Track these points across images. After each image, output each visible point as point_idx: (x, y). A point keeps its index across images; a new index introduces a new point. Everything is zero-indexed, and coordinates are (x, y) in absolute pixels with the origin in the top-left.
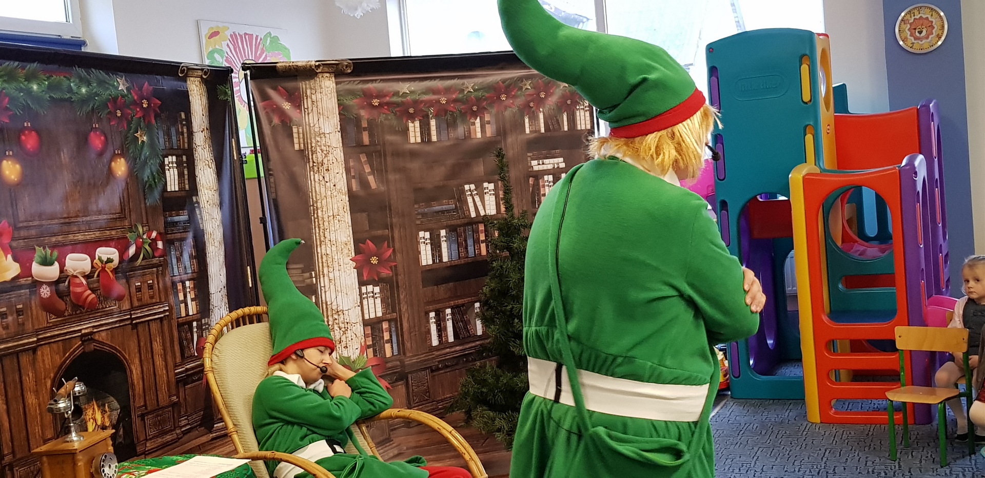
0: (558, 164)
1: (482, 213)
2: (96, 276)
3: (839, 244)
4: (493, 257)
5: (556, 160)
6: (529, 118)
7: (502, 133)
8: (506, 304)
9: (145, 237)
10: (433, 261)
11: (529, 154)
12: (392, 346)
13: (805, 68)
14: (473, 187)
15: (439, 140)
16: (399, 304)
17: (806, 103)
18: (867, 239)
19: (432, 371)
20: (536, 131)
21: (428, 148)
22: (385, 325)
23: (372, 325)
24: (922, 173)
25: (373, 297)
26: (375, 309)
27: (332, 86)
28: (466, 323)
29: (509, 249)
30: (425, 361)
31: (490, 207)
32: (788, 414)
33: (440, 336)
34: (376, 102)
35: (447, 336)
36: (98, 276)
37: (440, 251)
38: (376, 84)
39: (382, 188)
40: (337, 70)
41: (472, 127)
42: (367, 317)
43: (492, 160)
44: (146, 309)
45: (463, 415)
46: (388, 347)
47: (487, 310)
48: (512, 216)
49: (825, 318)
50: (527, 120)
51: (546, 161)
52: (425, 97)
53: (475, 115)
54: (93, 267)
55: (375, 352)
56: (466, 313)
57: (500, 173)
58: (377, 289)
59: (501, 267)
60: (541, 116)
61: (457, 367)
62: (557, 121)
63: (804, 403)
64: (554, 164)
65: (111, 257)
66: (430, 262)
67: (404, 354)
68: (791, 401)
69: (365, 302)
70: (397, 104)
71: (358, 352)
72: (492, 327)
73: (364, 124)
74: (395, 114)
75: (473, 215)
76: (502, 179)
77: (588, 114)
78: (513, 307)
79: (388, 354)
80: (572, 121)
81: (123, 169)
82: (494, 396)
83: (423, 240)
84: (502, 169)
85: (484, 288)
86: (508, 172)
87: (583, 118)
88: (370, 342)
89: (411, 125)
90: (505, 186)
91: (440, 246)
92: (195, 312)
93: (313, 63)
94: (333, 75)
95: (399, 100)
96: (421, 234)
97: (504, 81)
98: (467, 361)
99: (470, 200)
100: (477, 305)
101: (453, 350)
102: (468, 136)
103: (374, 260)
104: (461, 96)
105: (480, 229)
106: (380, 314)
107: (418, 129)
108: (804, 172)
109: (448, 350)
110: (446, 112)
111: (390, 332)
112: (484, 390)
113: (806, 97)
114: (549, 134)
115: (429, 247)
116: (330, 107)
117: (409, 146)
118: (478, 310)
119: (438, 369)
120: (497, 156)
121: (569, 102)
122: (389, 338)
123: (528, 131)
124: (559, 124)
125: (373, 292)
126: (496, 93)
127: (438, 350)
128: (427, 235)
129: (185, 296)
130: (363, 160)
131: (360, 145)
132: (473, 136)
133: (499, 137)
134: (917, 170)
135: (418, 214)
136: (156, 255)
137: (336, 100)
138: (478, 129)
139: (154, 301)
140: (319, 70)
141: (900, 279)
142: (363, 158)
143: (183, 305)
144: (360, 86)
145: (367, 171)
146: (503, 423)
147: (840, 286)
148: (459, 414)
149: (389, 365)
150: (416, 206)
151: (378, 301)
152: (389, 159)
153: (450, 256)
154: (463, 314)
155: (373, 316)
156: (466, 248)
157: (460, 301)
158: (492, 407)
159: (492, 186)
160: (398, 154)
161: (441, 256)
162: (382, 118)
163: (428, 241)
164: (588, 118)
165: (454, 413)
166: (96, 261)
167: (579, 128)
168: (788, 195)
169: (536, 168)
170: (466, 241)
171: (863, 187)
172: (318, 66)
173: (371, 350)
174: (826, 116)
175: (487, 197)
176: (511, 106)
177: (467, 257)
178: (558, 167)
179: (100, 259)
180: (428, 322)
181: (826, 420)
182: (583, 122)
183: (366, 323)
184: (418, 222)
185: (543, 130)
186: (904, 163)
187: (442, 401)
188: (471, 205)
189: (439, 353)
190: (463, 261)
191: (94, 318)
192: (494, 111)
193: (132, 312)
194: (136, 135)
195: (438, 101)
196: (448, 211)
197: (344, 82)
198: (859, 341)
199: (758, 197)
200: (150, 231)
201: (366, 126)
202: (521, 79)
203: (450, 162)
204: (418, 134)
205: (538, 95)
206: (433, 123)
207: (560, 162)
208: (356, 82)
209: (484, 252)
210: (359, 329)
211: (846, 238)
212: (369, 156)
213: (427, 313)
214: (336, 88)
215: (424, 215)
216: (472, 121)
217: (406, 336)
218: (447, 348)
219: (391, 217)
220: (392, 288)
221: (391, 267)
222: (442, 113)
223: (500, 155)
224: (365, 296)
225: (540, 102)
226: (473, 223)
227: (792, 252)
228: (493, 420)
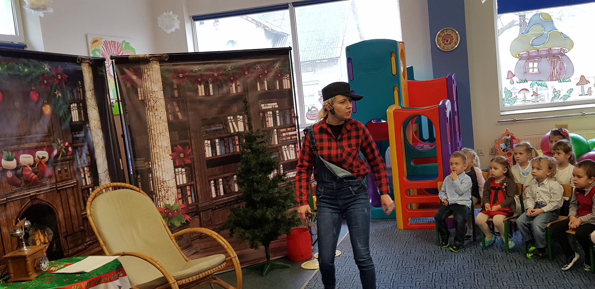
0: (274, 106)
1: (237, 131)
2: (36, 165)
3: (411, 143)
4: (243, 153)
5: (273, 104)
6: (259, 83)
7: (246, 90)
8: (250, 176)
9: (62, 145)
10: (212, 155)
11: (260, 101)
12: (192, 198)
13: (393, 59)
14: (232, 118)
15: (214, 94)
16: (195, 177)
17: (394, 75)
18: (424, 141)
19: (213, 210)
20: (263, 90)
21: (208, 98)
22: (188, 188)
23: (181, 188)
24: (449, 108)
25: (181, 174)
26: (183, 179)
27: (158, 68)
28: (230, 186)
29: (251, 148)
30: (209, 205)
31: (241, 127)
32: (388, 225)
33: (216, 193)
34: (181, 75)
35: (220, 192)
36: (38, 165)
37: (216, 150)
38: (181, 66)
39: (185, 119)
40: (160, 59)
41: (231, 88)
42: (178, 184)
43: (241, 104)
44: (64, 182)
45: (229, 232)
46: (189, 198)
47: (240, 179)
48: (252, 132)
49: (405, 179)
50: (258, 84)
51: (269, 104)
52: (206, 73)
53: (232, 82)
54: (34, 161)
55: (183, 201)
56: (230, 181)
57: (245, 111)
58: (184, 170)
59: (247, 157)
60: (266, 82)
61: (225, 208)
62: (274, 85)
63: (396, 220)
64: (272, 106)
65: (44, 156)
66: (211, 156)
67: (198, 202)
68: (389, 219)
69: (177, 176)
70: (192, 77)
71: (174, 202)
72: (243, 187)
73: (175, 87)
74: (191, 82)
75: (232, 132)
76: (247, 113)
77: (289, 81)
78: (253, 177)
79: (190, 202)
80: (281, 85)
81: (49, 110)
82: (245, 222)
83: (207, 145)
84: (246, 109)
85: (239, 168)
86: (249, 110)
87: (286, 83)
88: (180, 196)
89: (199, 87)
90: (248, 117)
91: (216, 148)
92: (90, 183)
93: (148, 56)
94: (158, 62)
95: (193, 74)
96: (206, 141)
97: (246, 65)
98: (231, 205)
99: (230, 124)
100: (235, 176)
101: (223, 199)
102: (229, 92)
103: (182, 155)
104: (225, 72)
105: (236, 138)
106: (185, 182)
107: (203, 89)
108: (394, 109)
109: (220, 199)
110: (217, 80)
111: (191, 191)
112: (239, 219)
113: (394, 72)
114: (269, 91)
115: (210, 148)
116: (157, 78)
117: (198, 98)
118: (236, 179)
119: (216, 209)
120: (244, 102)
121: (279, 75)
122: (190, 194)
123: (259, 90)
124: (275, 86)
125: (181, 171)
126: (242, 71)
127: (215, 200)
128: (209, 142)
129: (85, 175)
130: (175, 105)
131: (173, 97)
132: (231, 92)
133: (245, 93)
134: (447, 107)
135: (204, 132)
136: (68, 154)
137: (160, 74)
138: (234, 89)
139: (68, 178)
140: (151, 59)
141: (440, 159)
142: (175, 104)
143: (84, 180)
144: (173, 67)
145: (177, 110)
146: (249, 235)
147: (412, 163)
148: (227, 232)
149: (190, 208)
150: (203, 128)
151: (184, 176)
152: (188, 105)
153: (221, 152)
154: (228, 181)
155: (181, 183)
156: (229, 149)
157: (227, 175)
158: (243, 227)
159: (241, 117)
160: (193, 101)
161: (216, 153)
162: (184, 83)
163: (210, 145)
164: (289, 83)
165: (224, 231)
166: (36, 158)
167: (285, 88)
168: (386, 120)
169: (263, 108)
170: (229, 145)
171: (422, 116)
172: (151, 57)
173: (181, 201)
174: (404, 81)
175: (239, 123)
176: (250, 77)
177: (229, 153)
178: (274, 107)
179: (38, 157)
180: (210, 185)
181: (406, 228)
182: (286, 85)
183: (178, 187)
184: (204, 136)
185: (266, 89)
186: (440, 104)
187: (218, 225)
188: (231, 127)
189: (216, 201)
190: (227, 155)
191: (37, 187)
192: (242, 79)
193: (57, 184)
194: (55, 93)
195: (213, 75)
196: (219, 130)
197: (164, 65)
198: (421, 189)
199: (372, 121)
200: (64, 142)
201: (176, 87)
202: (255, 64)
203: (220, 105)
204: (203, 91)
205: (264, 72)
206: (211, 86)
207: (275, 105)
208: (170, 65)
209: (238, 150)
210: (175, 190)
211: (414, 140)
212: (178, 102)
213: (210, 181)
214: (160, 68)
215: (207, 132)
216: (230, 85)
217: (199, 193)
218: (220, 198)
219: (190, 134)
220: (191, 168)
221: (191, 159)
222: (215, 81)
223: (245, 102)
224: (177, 173)
225: (265, 75)
226: (232, 136)
227: (389, 147)
228: (244, 234)
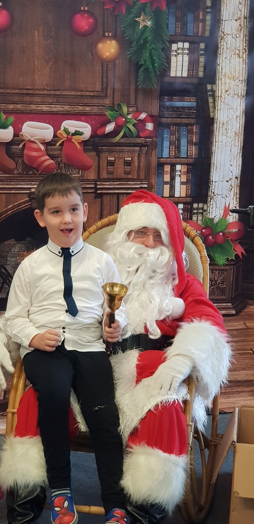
2: (58, 144)
9: (130, 117)
36: (61, 145)
44: (118, 183)
54: (55, 136)
65: (81, 130)
81: (112, 51)
92: (183, 195)
129: (173, 178)
136: (141, 134)
139: (130, 176)
143: (167, 187)
166: (61, 131)
179: (66, 130)
193: (98, 183)
194: (137, 19)
200: (138, 112)
